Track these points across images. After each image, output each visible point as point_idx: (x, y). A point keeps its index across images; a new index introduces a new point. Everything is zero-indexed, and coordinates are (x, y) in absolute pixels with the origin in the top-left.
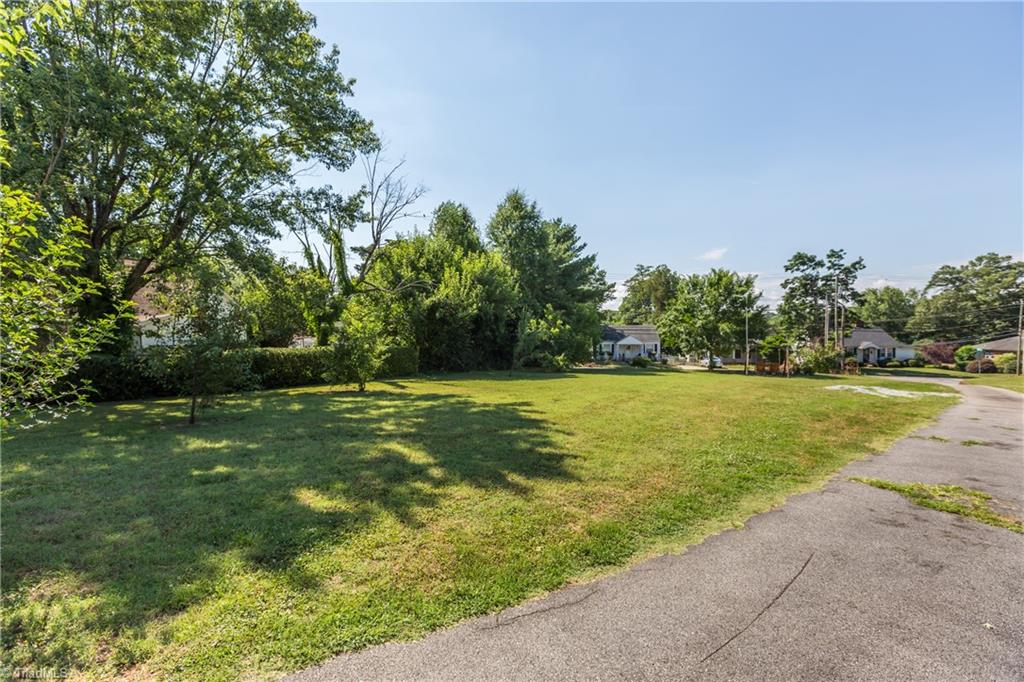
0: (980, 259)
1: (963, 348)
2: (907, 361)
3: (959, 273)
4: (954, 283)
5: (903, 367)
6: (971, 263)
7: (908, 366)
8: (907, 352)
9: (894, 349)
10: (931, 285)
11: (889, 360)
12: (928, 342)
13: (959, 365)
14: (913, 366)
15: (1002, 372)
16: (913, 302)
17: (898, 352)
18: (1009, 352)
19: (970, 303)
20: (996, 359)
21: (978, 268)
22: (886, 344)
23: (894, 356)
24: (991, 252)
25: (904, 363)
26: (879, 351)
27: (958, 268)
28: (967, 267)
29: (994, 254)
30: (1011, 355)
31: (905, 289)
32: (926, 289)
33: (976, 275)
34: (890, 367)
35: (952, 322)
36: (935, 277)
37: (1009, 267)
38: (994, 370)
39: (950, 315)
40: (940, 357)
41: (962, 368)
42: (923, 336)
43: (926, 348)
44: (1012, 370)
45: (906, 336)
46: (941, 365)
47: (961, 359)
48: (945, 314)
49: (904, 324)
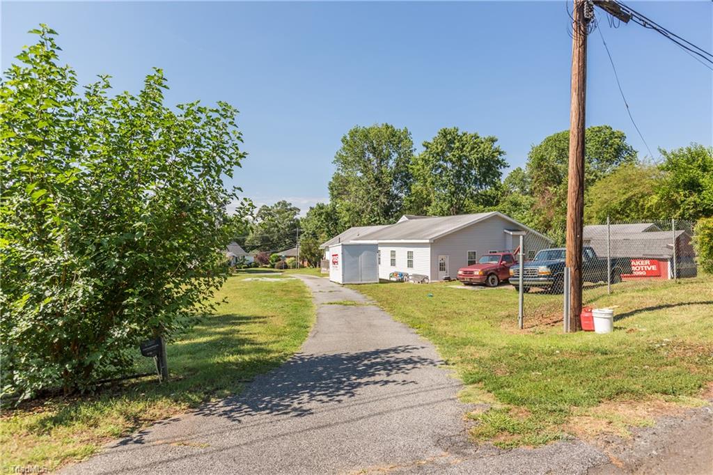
0: (279, 203)
1: (273, 255)
2: (250, 264)
3: (270, 210)
5: (249, 268)
6: (275, 205)
7: (251, 267)
8: (251, 258)
9: (244, 256)
11: (243, 263)
12: (256, 252)
14: (253, 267)
15: (289, 268)
17: (246, 258)
18: (292, 257)
19: (276, 229)
20: (287, 261)
21: (278, 208)
22: (240, 253)
23: (244, 261)
25: (249, 266)
26: (236, 258)
27: (270, 207)
28: (273, 208)
29: (285, 201)
30: (293, 259)
33: (278, 212)
34: (243, 268)
35: (268, 240)
37: (291, 209)
38: (286, 267)
39: (267, 235)
40: (264, 261)
41: (273, 266)
42: (253, 248)
43: (257, 256)
44: (294, 267)
45: (244, 248)
46: (264, 265)
47: (272, 261)
48: (265, 235)
49: (244, 240)
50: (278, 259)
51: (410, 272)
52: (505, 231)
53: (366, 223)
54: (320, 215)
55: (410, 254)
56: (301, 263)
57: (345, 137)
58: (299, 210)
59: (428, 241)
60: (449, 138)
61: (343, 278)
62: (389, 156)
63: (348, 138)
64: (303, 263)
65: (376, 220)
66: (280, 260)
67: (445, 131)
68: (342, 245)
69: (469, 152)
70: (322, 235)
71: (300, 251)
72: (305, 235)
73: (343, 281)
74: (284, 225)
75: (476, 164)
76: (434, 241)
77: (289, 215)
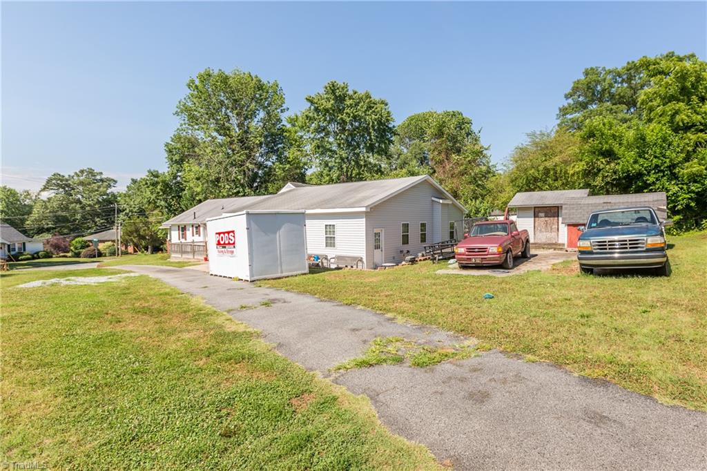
0: (82, 172)
1: (77, 239)
2: (37, 253)
3: (67, 180)
4: (64, 188)
5: (35, 260)
6: (76, 173)
7: (39, 258)
8: (37, 244)
9: (24, 244)
10: (45, 189)
11: (21, 254)
12: (47, 236)
13: (75, 253)
14: (43, 258)
15: (105, 256)
16: (27, 202)
17: (28, 246)
18: (109, 241)
19: (78, 206)
20: (101, 246)
21: (81, 178)
22: (15, 239)
23: (25, 250)
24: (90, 167)
25: (35, 256)
26: (9, 246)
27: (67, 177)
28: (73, 177)
29: (91, 169)
30: (110, 243)
31: (19, 189)
32: (40, 191)
33: (82, 183)
34: (22, 260)
35: (65, 220)
36: (49, 181)
37: (102, 180)
38: (100, 255)
39: (64, 214)
40: (61, 248)
41: (78, 255)
42: (41, 231)
43: (48, 242)
44: (113, 254)
45: (24, 232)
46: (62, 254)
47: (76, 248)
48: (60, 213)
49: (23, 221)
50: (85, 245)
51: (331, 253)
52: (433, 199)
53: (226, 194)
54: (155, 184)
55: (330, 229)
56: (123, 248)
57: (193, 81)
58: (116, 182)
59: (364, 209)
60: (338, 95)
61: (251, 271)
62: (253, 114)
63: (197, 82)
64: (126, 248)
65: (239, 192)
66: (88, 246)
67: (333, 86)
68: (248, 214)
69: (365, 112)
70: (154, 212)
71: (120, 233)
72: (127, 214)
73: (252, 275)
74: (90, 200)
75: (373, 126)
76: (371, 208)
77: (99, 187)
